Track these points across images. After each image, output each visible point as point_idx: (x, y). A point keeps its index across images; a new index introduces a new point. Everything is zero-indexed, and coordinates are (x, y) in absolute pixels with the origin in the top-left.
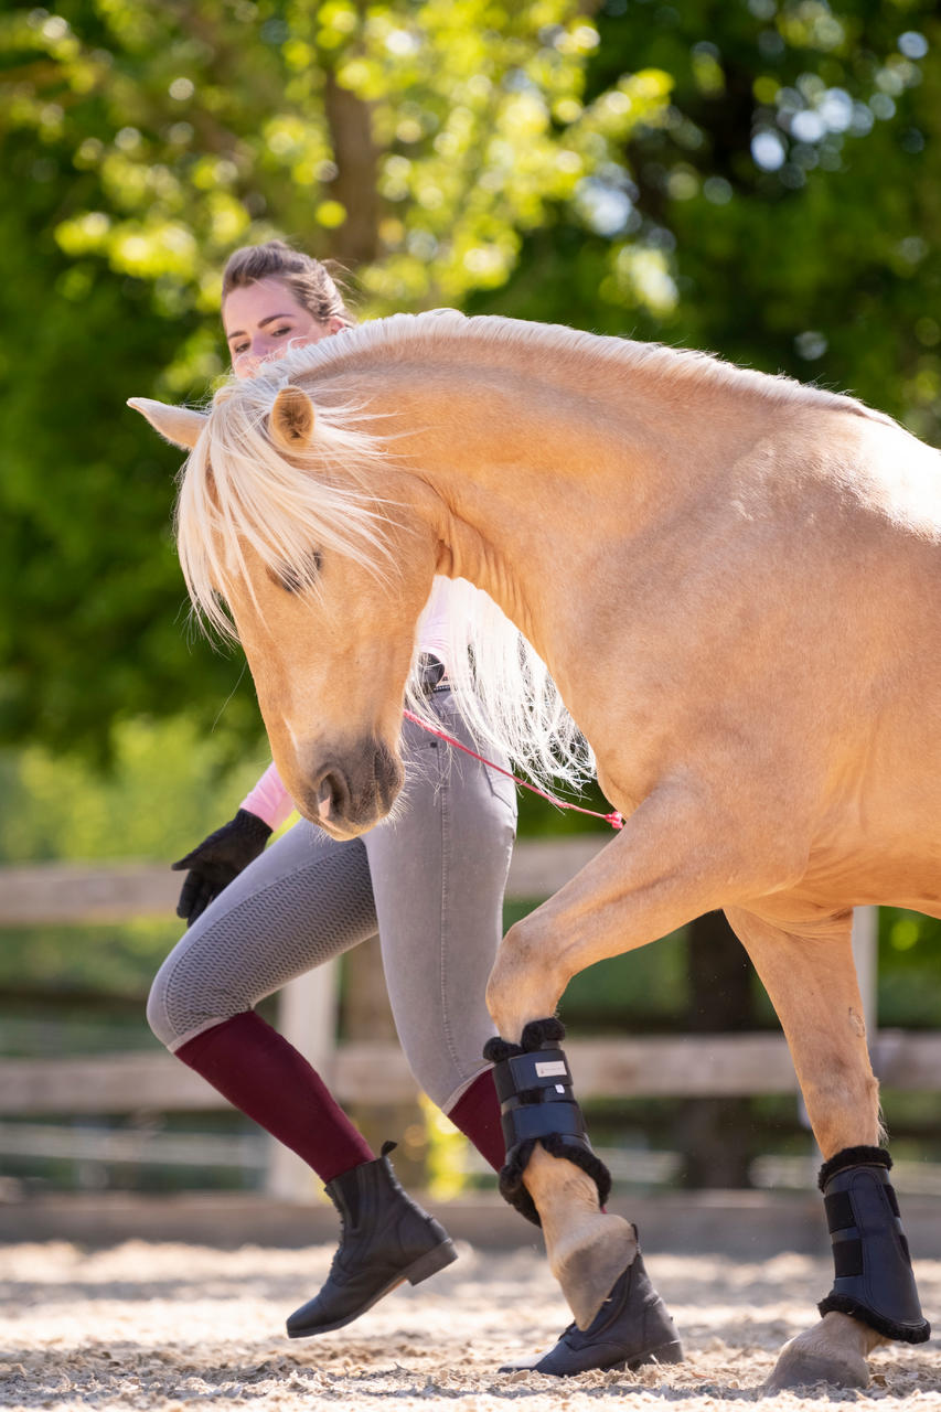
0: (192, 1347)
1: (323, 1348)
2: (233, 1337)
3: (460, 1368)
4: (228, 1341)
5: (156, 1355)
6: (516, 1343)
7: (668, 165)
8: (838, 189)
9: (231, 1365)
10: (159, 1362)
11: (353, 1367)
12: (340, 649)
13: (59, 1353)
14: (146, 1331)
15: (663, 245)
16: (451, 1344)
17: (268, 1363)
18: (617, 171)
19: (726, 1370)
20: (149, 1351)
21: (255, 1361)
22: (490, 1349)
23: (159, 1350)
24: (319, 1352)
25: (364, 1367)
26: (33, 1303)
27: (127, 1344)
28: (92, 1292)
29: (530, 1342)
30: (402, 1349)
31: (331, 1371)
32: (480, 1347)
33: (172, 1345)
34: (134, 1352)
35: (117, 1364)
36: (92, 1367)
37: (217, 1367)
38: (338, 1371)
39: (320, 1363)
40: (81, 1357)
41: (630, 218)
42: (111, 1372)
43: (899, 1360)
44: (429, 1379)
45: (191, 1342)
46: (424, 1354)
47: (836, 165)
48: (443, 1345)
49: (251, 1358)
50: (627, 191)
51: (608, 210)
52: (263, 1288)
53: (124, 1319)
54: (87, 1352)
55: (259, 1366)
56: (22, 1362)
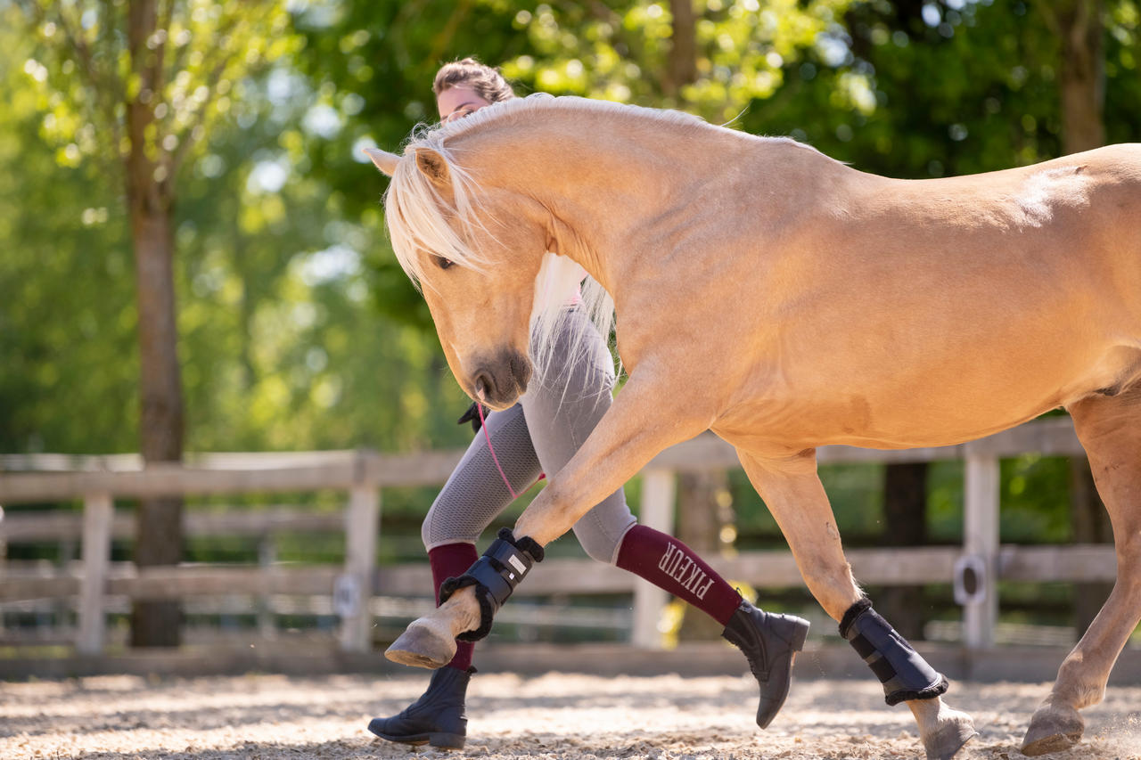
0: (589, 736)
1: (667, 737)
2: (613, 730)
3: (750, 748)
4: (609, 733)
5: (567, 741)
6: (784, 734)
7: (871, 25)
8: (973, 36)
9: (612, 747)
10: (568, 745)
11: (686, 748)
12: (481, 301)
13: (509, 740)
14: (560, 726)
15: (867, 72)
16: (744, 735)
17: (634, 746)
18: (840, 29)
19: (910, 750)
20: (563, 739)
21: (626, 744)
22: (768, 737)
23: (568, 738)
24: (664, 739)
25: (692, 748)
26: (492, 710)
27: (548, 735)
28: (527, 703)
29: (792, 733)
30: (715, 737)
31: (672, 750)
32: (761, 736)
33: (577, 735)
34: (554, 739)
35: (543, 746)
36: (528, 748)
37: (604, 748)
38: (677, 750)
39: (665, 745)
40: (522, 742)
41: (847, 57)
42: (539, 751)
43: (1016, 744)
44: (732, 755)
45: (588, 733)
46: (728, 741)
47: (973, 23)
48: (739, 735)
49: (624, 743)
50: (845, 40)
51: (835, 52)
52: (630, 701)
53: (547, 719)
54: (526, 739)
55: (628, 748)
56: (486, 745)
